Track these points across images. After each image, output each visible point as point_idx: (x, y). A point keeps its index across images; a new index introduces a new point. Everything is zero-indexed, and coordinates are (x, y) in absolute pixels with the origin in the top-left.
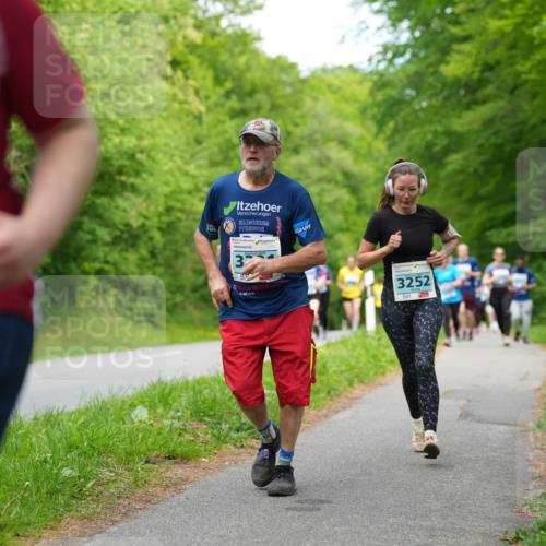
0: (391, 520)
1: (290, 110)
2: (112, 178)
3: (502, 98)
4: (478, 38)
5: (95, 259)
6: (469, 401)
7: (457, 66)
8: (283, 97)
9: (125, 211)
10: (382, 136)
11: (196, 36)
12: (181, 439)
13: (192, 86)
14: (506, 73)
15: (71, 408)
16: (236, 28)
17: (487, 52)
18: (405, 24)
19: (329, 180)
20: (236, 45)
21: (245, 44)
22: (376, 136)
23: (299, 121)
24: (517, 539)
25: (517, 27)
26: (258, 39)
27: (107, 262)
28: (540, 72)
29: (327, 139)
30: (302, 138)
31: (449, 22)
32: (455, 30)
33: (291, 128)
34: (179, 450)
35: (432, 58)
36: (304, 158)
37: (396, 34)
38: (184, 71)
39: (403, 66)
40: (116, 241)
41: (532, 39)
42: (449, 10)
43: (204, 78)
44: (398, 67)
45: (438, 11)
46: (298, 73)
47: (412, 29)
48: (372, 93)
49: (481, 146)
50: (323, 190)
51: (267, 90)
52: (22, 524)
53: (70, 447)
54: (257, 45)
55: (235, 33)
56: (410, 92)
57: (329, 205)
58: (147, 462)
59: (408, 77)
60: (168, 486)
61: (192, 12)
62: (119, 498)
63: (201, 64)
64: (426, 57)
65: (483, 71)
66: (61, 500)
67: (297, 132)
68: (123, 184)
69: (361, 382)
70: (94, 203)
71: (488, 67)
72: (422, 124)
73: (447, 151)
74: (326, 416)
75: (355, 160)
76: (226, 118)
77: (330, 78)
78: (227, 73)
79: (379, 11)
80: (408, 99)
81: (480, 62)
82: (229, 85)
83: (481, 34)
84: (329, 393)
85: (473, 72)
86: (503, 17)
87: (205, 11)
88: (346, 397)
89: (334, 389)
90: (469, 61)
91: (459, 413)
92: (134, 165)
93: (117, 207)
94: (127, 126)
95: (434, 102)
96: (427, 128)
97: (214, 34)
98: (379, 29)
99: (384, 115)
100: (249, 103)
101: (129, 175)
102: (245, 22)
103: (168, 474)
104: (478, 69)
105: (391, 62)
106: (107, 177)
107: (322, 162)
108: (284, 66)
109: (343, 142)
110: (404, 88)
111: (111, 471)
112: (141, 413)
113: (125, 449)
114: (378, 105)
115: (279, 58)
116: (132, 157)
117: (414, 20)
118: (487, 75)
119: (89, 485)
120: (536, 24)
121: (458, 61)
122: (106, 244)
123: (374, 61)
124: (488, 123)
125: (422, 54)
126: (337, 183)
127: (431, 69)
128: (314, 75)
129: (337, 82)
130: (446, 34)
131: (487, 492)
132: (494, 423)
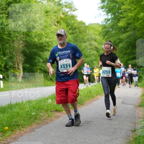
0: (106, 126)
1: (84, 33)
2: (43, 48)
3: (131, 31)
4: (126, 17)
5: (39, 66)
6: (124, 99)
7: (121, 24)
8: (82, 30)
9: (46, 55)
10: (104, 39)
11: (63, 16)
12: (59, 107)
13: (61, 27)
14: (132, 26)
15: (34, 99)
16: (72, 14)
17: (128, 21)
18: (110, 14)
19: (92, 49)
20: (71, 18)
21: (74, 18)
22: (103, 39)
23: (85, 35)
24: (135, 131)
25: (135, 15)
26: (77, 17)
27: (42, 67)
28: (140, 25)
29: (92, 40)
30: (86, 39)
31: (120, 14)
32: (121, 16)
33: (84, 37)
34: (58, 109)
35: (116, 22)
36: (86, 44)
37: (108, 16)
38: (60, 24)
39: (109, 23)
40: (44, 62)
41: (139, 18)
42: (120, 11)
43: (64, 25)
44: (108, 24)
45: (117, 11)
46: (85, 25)
47: (111, 15)
48: (102, 29)
49: (127, 42)
50: (91, 51)
51: (78, 28)
52: (24, 125)
53: (34, 108)
54: (76, 18)
55: (71, 15)
56: (111, 29)
57: (92, 55)
58: (51, 112)
59: (110, 26)
60: (56, 117)
61: (62, 11)
62: (45, 120)
63: (64, 22)
64: (114, 22)
65: (127, 25)
66: (32, 120)
67: (85, 38)
68: (46, 49)
69: (99, 95)
70: (39, 53)
71: (128, 24)
72: (113, 37)
73: (119, 43)
74: (91, 102)
75: (98, 45)
76: (69, 35)
77: (93, 26)
78: (69, 24)
79: (104, 11)
80: (110, 31)
81: (127, 23)
82: (70, 27)
83: (127, 17)
84: (92, 97)
85: (125, 25)
86: (132, 13)
87: (65, 11)
88: (96, 98)
90: (124, 23)
91: (121, 102)
92: (48, 45)
93: (44, 54)
94: (47, 36)
95: (116, 32)
96: (114, 38)
97: (66, 16)
98: (104, 15)
99: (105, 35)
100: (74, 31)
101: (47, 47)
102: (74, 13)
103: (56, 115)
104: (126, 24)
105: (106, 22)
106: (42, 47)
107: (91, 45)
108: (82, 23)
109: (95, 40)
110: (109, 28)
111: (43, 114)
112: (50, 101)
113: (46, 109)
114: (104, 32)
115: (81, 21)
116: (48, 43)
117: (112, 13)
119: (38, 116)
120: (139, 14)
121: (122, 23)
122: (42, 63)
123: (103, 22)
124: (128, 37)
125: (114, 21)
126: (94, 50)
127: (116, 24)
128: (89, 25)
129: (94, 27)
130: (119, 17)
131: (128, 120)
132: (129, 105)
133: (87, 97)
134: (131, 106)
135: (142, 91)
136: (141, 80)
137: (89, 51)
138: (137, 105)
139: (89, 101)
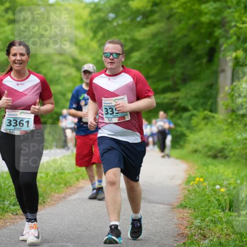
7: (138, 3)
10: (95, 40)
14: (165, 7)
19: (65, 63)
22: (92, 39)
28: (184, 9)
44: (106, 1)
46: (48, 1)
48: (90, 15)
49: (151, 48)
56: (112, 16)
57: (65, 77)
59: (111, 7)
65: (153, 6)
71: (155, 4)
72: (118, 34)
73: (132, 50)
74: (64, 198)
80: (110, 19)
82: (7, 5)
84: (65, 184)
85: (147, 6)
88: (75, 187)
89: (68, 182)
96: (121, 36)
99: (97, 28)
104: (150, 5)
110: (108, 13)
114: (94, 22)
118: (155, 8)
124: (155, 35)
126: (69, 65)
127: (124, 3)
128: (57, 2)
132: (157, 203)
133: (53, 185)
134: (161, 206)
135: (186, 171)
136: (184, 142)
137: (56, 68)
138: (176, 204)
139: (57, 193)
